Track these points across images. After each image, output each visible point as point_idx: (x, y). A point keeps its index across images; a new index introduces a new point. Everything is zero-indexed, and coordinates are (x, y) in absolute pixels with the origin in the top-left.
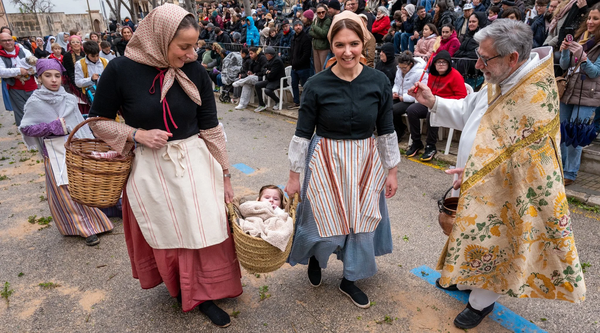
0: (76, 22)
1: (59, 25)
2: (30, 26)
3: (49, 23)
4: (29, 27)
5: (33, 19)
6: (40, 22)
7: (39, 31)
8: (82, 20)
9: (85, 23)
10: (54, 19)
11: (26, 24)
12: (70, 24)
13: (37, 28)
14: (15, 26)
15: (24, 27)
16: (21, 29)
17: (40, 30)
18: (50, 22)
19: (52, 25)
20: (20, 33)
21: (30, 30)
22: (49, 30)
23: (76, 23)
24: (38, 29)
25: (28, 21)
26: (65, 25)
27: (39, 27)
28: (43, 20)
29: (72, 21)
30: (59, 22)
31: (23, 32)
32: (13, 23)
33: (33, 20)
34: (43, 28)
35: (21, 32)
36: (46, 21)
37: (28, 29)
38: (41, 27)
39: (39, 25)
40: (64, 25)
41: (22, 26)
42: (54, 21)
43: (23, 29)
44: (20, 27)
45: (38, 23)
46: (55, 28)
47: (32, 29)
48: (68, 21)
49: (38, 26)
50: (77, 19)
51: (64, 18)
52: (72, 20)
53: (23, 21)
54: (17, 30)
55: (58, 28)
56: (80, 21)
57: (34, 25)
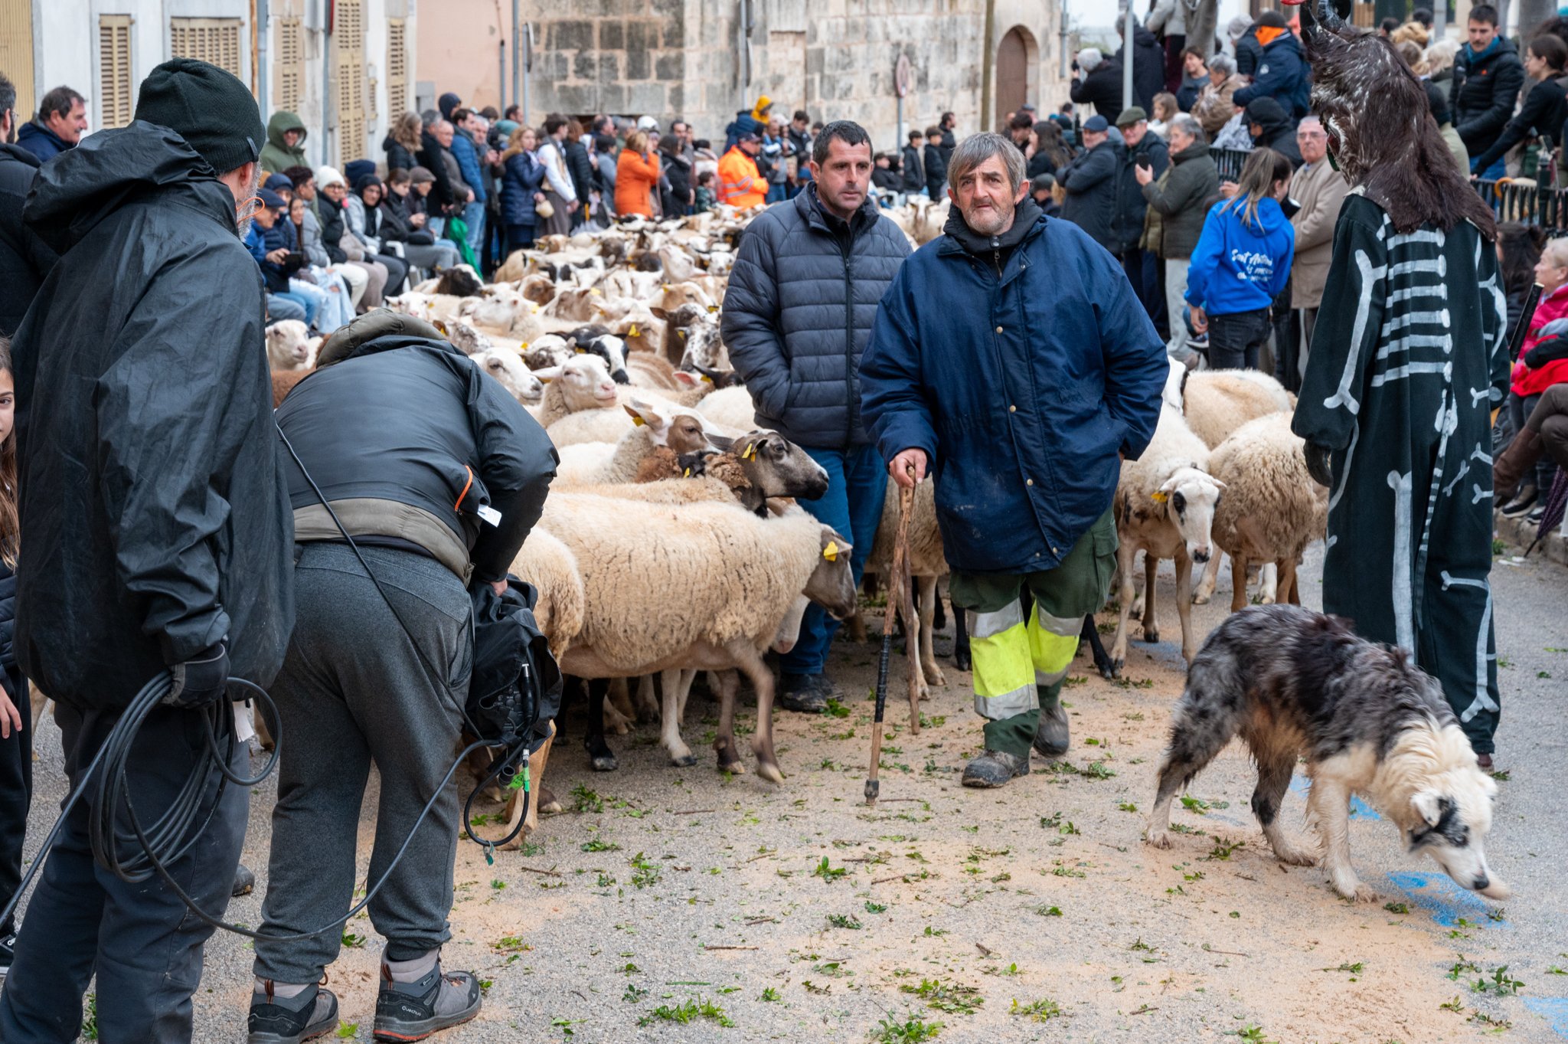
0: (895, 36)
1: (796, 53)
2: (631, 48)
3: (741, 34)
4: (622, 57)
5: (659, 8)
6: (691, 27)
7: (669, 85)
8: (935, 26)
9: (950, 47)
10: (773, 13)
11: (612, 36)
12: (859, 50)
13: (662, 64)
14: (548, 46)
15: (595, 54)
16: (571, 67)
17: (680, 76)
18: (749, 32)
19: (755, 52)
20: (563, 89)
21: (621, 75)
22: (726, 78)
23: (898, 45)
24: (671, 69)
25: (624, 18)
26: (831, 55)
27: (679, 60)
28: (709, 18)
29: (878, 30)
30: (800, 34)
31: (582, 82)
32: (537, 29)
33: (655, 14)
34: (700, 67)
35: (572, 81)
36: (724, 25)
37: (611, 64)
38: (692, 55)
39: (681, 45)
40: (821, 53)
41: (585, 44)
42: (773, 26)
43: (584, 67)
44: (569, 54)
45: (676, 36)
46: (764, 70)
47: (636, 71)
48: (852, 28)
49: (673, 53)
50: (904, 20)
51: (831, 12)
52: (876, 22)
53: (597, 21)
54: (553, 70)
55: (783, 69)
56: (918, 35)
57: (654, 44)
